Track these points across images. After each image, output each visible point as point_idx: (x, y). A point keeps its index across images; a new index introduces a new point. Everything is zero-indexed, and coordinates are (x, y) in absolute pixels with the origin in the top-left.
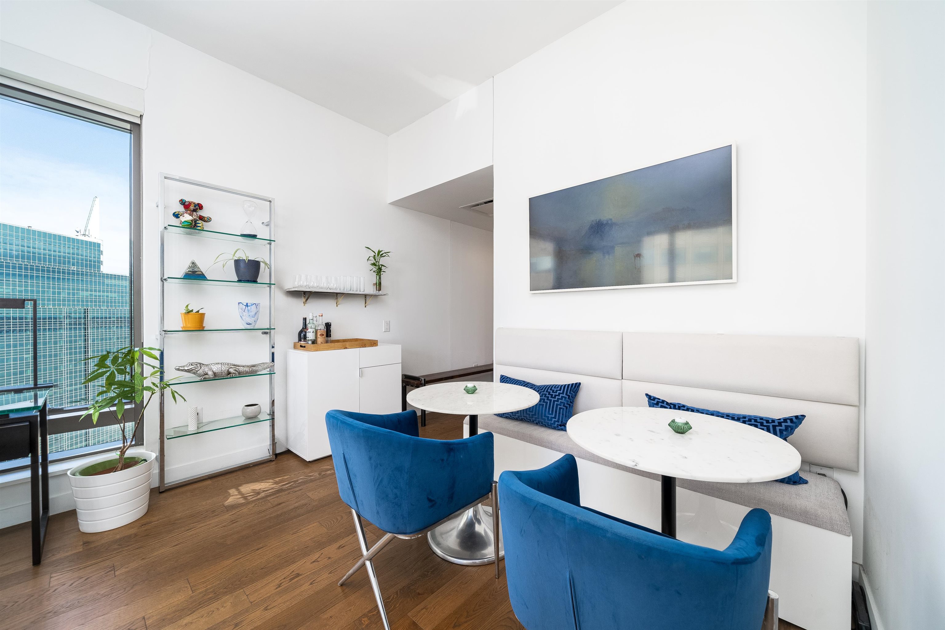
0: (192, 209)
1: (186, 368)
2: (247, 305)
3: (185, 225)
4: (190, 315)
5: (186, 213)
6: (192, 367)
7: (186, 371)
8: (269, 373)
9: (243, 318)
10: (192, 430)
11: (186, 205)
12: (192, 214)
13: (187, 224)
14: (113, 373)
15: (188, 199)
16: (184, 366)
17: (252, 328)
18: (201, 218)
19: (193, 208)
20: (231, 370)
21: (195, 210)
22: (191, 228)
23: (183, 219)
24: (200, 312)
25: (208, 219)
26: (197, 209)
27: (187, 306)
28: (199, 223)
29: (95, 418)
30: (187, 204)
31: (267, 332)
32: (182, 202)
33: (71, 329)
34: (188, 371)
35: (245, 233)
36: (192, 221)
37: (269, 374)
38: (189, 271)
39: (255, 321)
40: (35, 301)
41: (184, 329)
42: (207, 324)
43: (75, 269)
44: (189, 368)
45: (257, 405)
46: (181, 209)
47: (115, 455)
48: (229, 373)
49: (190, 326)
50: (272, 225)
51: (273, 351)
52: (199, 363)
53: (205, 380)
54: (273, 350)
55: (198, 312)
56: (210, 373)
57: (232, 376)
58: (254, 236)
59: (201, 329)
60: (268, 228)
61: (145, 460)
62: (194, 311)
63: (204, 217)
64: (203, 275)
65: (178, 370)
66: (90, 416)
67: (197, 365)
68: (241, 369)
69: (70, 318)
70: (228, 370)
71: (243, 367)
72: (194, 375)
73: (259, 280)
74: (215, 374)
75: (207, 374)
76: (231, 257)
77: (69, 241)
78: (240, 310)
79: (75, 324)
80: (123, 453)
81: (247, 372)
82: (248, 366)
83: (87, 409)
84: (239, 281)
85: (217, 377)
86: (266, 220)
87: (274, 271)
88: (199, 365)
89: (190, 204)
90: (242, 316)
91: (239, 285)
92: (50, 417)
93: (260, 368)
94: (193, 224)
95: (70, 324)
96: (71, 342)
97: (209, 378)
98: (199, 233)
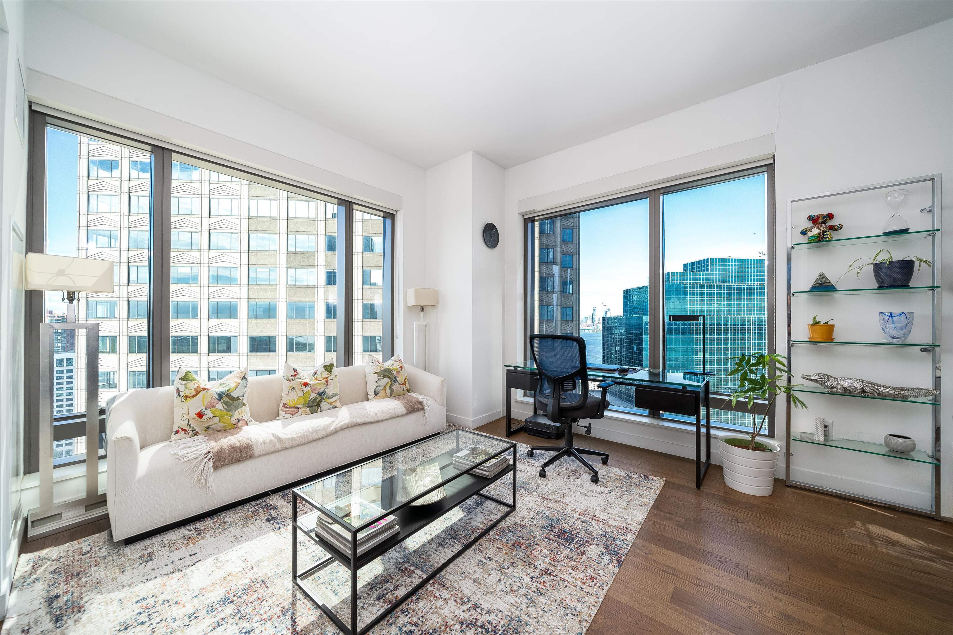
0: (821, 222)
1: (812, 378)
2: (891, 315)
3: (812, 240)
4: (817, 327)
5: (814, 227)
6: (819, 377)
7: (812, 380)
8: (931, 402)
9: (886, 330)
10: (818, 439)
11: (813, 220)
12: (821, 227)
13: (813, 238)
14: (746, 372)
15: (816, 213)
16: (810, 376)
17: (900, 342)
18: (831, 228)
19: (821, 220)
20: (867, 389)
21: (824, 222)
22: (818, 242)
23: (810, 234)
24: (829, 324)
25: (839, 227)
26: (827, 220)
27: (815, 318)
28: (827, 234)
29: (734, 404)
30: (815, 218)
31: (927, 349)
32: (810, 218)
33: (755, 333)
34: (815, 381)
35: (888, 230)
36: (819, 234)
37: (930, 404)
38: (817, 284)
39: (904, 335)
40: (704, 316)
41: (811, 340)
42: (838, 336)
43: (759, 284)
44: (815, 378)
45: (910, 438)
46: (810, 224)
47: (748, 437)
48: (864, 392)
49: (817, 337)
50: (937, 210)
51: (938, 375)
52: (827, 375)
53: (832, 393)
54: (937, 373)
55: (827, 323)
56: (839, 387)
57: (868, 395)
58: (905, 231)
59: (829, 341)
60: (930, 215)
61: (771, 450)
62: (822, 323)
63: (834, 226)
64: (832, 286)
65: (804, 378)
66: (730, 401)
67: (824, 376)
68: (882, 390)
69: (755, 324)
70: (863, 388)
71: (885, 388)
72: (822, 387)
73: (911, 284)
74: (845, 389)
75: (835, 388)
76: (871, 261)
77: (754, 262)
78: (882, 321)
79: (758, 330)
80: (753, 438)
81: (890, 395)
82: (892, 388)
83: (730, 396)
84: (880, 288)
85: (846, 392)
86: (927, 204)
87: (940, 269)
88: (826, 377)
89: (818, 217)
90: (884, 328)
91: (880, 292)
92: (711, 396)
93: (913, 393)
94: (821, 236)
95: (755, 330)
96: (755, 343)
97: (838, 392)
98: (827, 244)
